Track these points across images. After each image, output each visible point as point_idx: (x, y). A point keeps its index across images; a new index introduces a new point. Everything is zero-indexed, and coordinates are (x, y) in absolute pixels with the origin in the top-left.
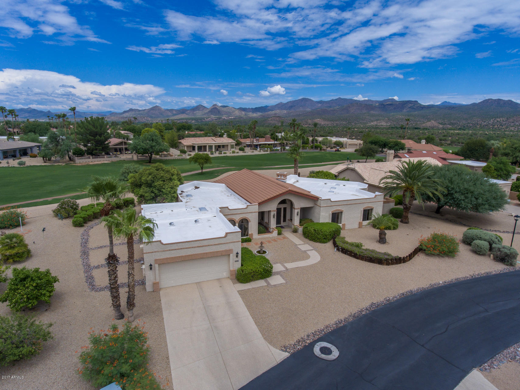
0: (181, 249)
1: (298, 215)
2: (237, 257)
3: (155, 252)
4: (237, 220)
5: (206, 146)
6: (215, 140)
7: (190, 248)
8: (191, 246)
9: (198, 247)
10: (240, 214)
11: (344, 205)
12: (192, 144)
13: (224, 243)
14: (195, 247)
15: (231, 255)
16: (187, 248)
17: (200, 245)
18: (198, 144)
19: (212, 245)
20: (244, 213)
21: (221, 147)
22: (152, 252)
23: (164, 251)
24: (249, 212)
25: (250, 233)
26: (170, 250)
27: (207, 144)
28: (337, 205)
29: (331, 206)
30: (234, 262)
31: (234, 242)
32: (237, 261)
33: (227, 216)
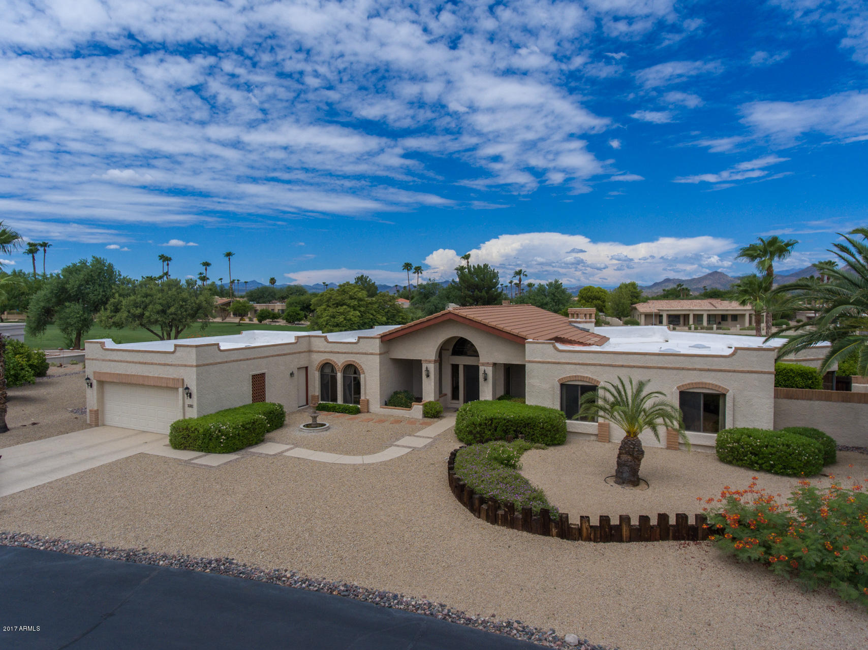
1: (485, 379)
2: (190, 395)
3: (95, 360)
4: (339, 364)
5: (688, 315)
6: (717, 305)
9: (140, 363)
10: (345, 353)
11: (600, 365)
12: (657, 311)
13: (172, 365)
15: (180, 390)
18: (668, 310)
20: (352, 353)
21: (729, 319)
22: (93, 359)
23: (103, 360)
24: (361, 351)
25: (362, 398)
27: (690, 310)
28: (579, 364)
29: (559, 363)
30: (186, 406)
31: (186, 366)
32: (191, 406)
33: (321, 354)
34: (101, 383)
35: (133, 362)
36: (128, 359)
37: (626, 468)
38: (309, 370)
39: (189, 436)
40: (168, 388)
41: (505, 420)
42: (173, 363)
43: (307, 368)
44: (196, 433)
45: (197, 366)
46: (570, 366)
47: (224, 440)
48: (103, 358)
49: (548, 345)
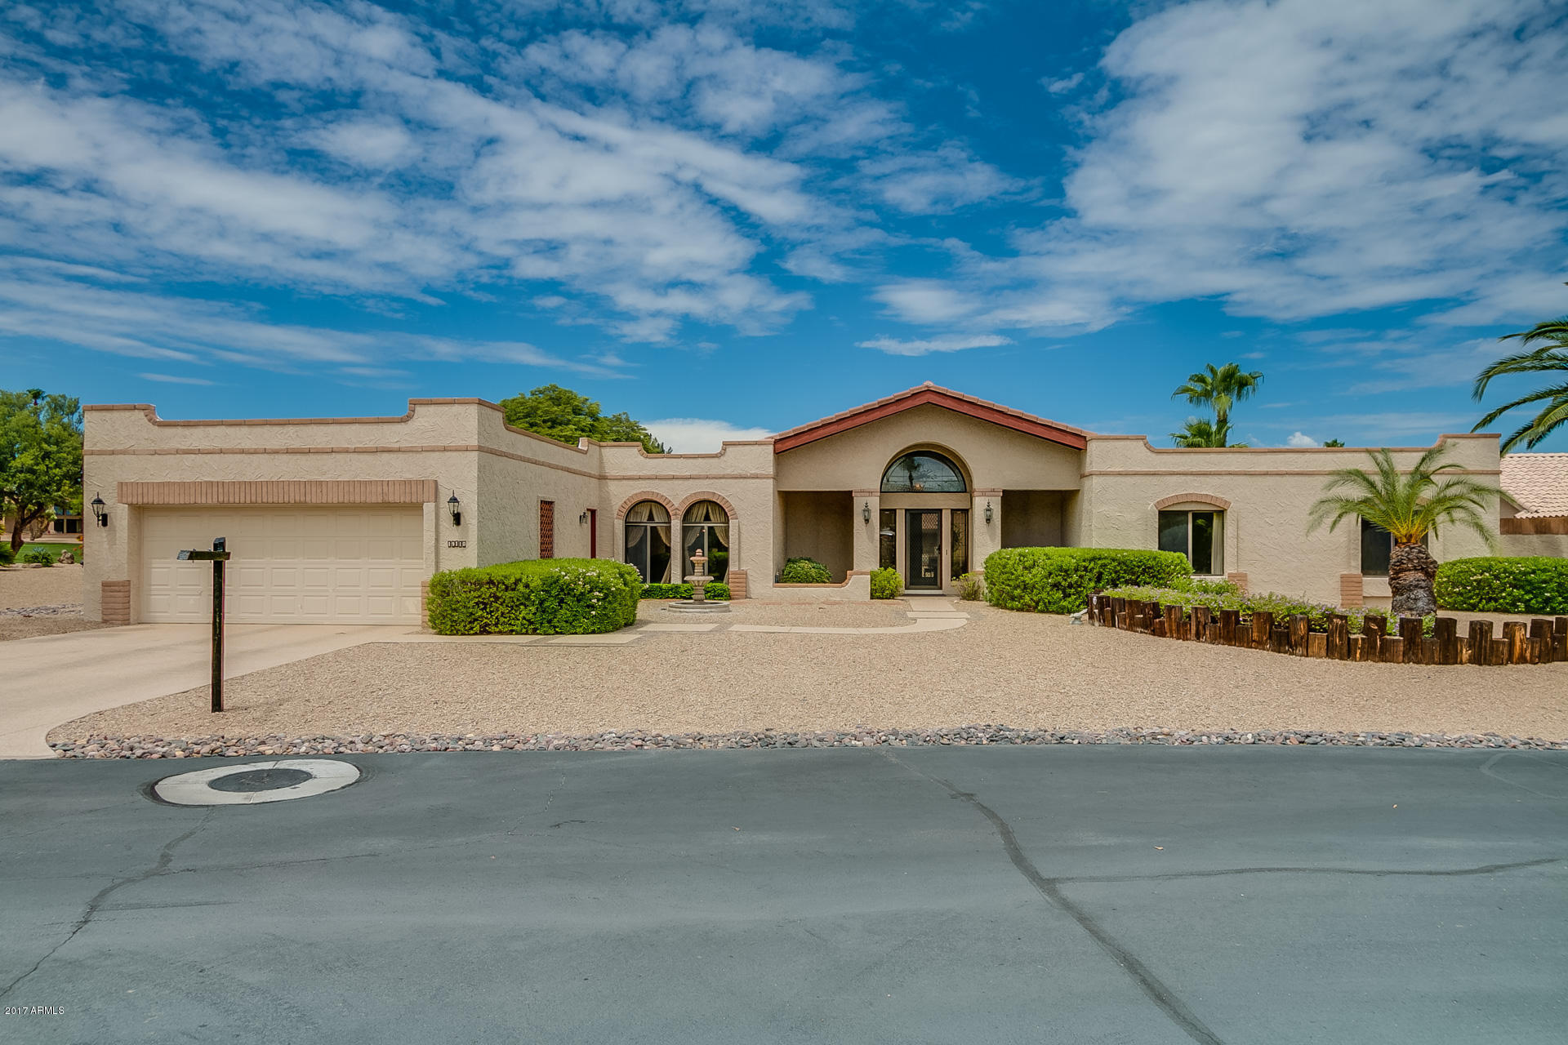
0: (221, 452)
1: (988, 520)
2: (457, 519)
3: (124, 452)
4: (677, 502)
7: (255, 452)
8: (261, 446)
9: (288, 452)
10: (691, 477)
11: (1231, 473)
13: (399, 450)
14: (276, 452)
15: (429, 507)
16: (242, 452)
17: (296, 444)
19: (347, 451)
20: (708, 478)
22: (113, 453)
23: (155, 453)
24: (729, 472)
25: (732, 567)
26: (178, 452)
28: (1192, 474)
29: (1154, 474)
30: (444, 545)
31: (445, 449)
32: (460, 545)
33: (631, 482)
34: (140, 511)
35: (265, 451)
36: (247, 444)
37: (1421, 591)
38: (597, 519)
39: (497, 598)
40: (386, 507)
41: (1114, 560)
42: (404, 445)
43: (593, 512)
44: (521, 587)
45: (480, 449)
46: (1174, 478)
47: (598, 600)
48: (153, 447)
49: (1135, 443)
